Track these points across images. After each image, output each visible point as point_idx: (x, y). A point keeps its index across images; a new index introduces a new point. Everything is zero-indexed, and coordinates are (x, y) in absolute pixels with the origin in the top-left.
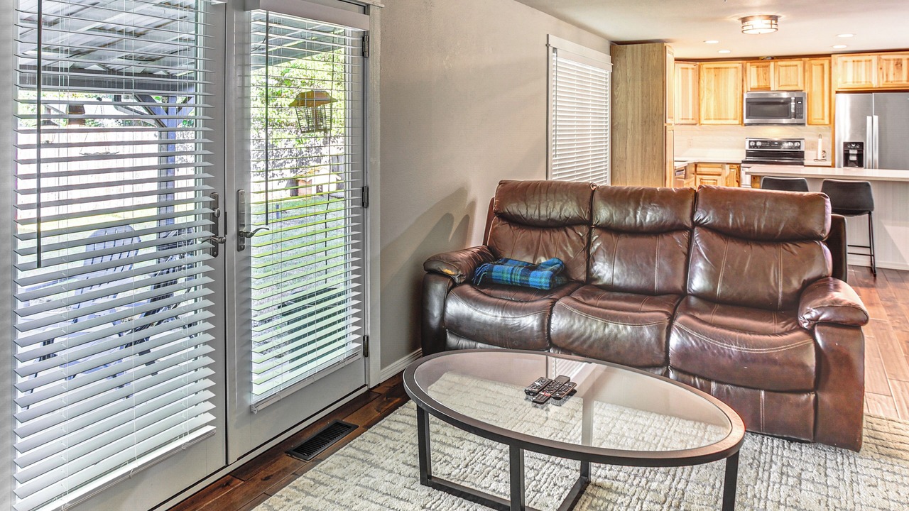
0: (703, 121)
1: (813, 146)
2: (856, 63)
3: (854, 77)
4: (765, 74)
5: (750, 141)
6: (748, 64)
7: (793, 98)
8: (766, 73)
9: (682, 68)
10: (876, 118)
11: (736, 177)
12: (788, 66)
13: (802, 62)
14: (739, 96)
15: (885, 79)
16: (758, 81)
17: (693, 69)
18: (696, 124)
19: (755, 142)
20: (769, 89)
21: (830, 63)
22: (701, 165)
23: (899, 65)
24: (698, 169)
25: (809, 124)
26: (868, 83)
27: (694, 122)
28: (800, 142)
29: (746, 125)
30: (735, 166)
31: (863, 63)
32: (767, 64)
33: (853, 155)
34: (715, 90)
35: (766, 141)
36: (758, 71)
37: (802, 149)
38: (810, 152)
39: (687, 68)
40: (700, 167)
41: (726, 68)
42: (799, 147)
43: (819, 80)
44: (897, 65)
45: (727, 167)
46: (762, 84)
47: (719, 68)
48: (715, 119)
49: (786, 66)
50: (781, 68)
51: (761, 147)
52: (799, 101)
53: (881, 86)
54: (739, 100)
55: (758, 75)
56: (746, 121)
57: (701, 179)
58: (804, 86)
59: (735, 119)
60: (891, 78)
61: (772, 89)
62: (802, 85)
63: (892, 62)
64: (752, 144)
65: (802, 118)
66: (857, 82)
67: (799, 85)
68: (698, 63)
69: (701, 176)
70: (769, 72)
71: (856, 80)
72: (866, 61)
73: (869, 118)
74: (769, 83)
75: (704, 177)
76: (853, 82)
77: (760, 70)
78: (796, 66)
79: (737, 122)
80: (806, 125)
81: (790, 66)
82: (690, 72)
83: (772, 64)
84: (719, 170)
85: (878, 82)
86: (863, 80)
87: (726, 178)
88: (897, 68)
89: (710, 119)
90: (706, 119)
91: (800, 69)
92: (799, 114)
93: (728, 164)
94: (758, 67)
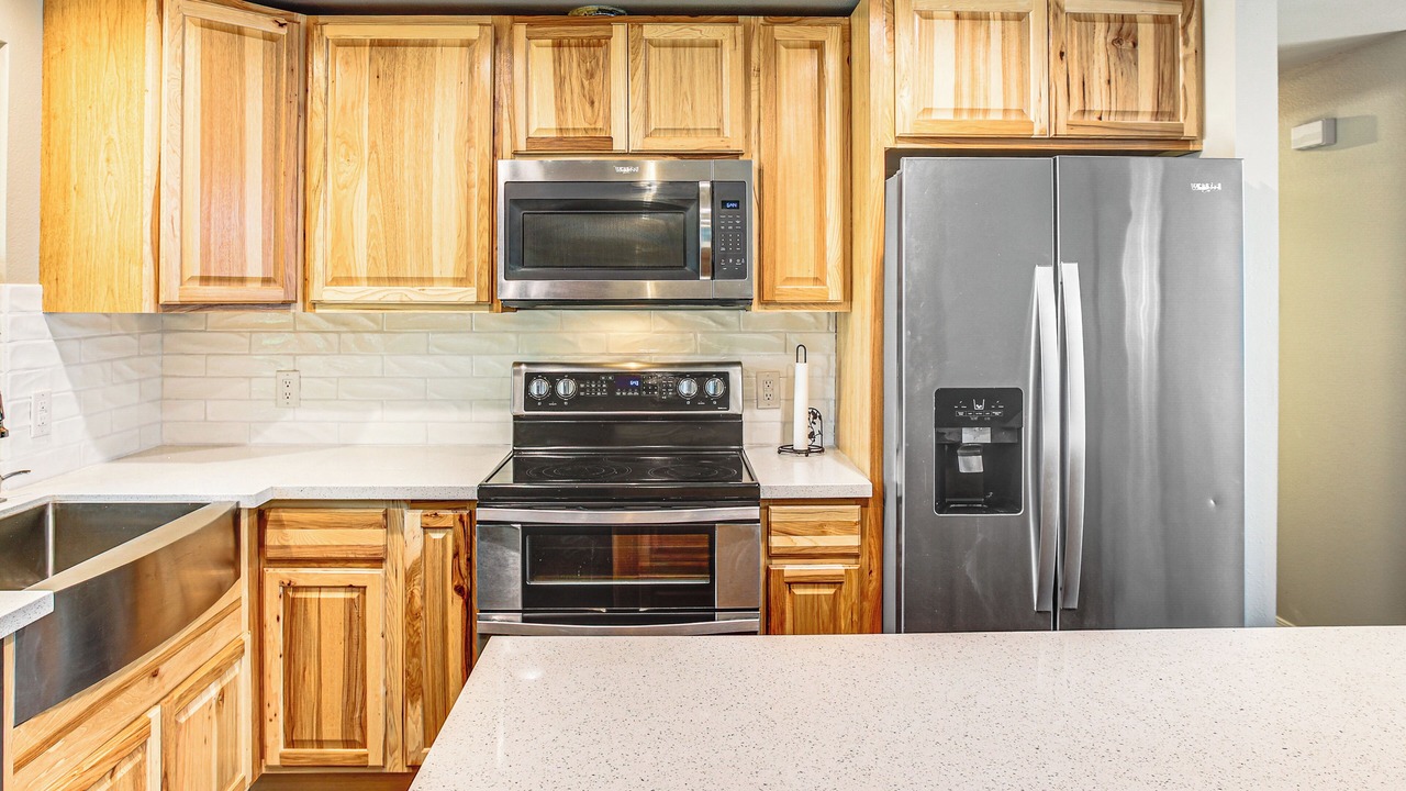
0: (319, 291)
1: (775, 390)
2: (966, 24)
3: (958, 87)
4: (591, 75)
5: (530, 378)
6: (521, 30)
7: (705, 186)
8: (595, 71)
9: (208, 25)
10: (1070, 272)
11: (457, 570)
12: (684, 45)
13: (739, 29)
14: (479, 173)
15: (1076, 105)
16: (560, 110)
17: (269, 38)
18: (286, 304)
19: (553, 379)
20: (604, 144)
21: (847, 40)
22: (285, 515)
23: (1127, 45)
24: (273, 537)
25: (764, 303)
26: (1013, 117)
27: (275, 293)
28: (725, 377)
29: (509, 306)
30: (449, 517)
31: (996, 26)
32: (599, 31)
33: (972, 449)
34: (373, 146)
35: (596, 377)
36: (558, 61)
37: (734, 409)
38: (760, 414)
39: (240, 31)
40: (280, 524)
41: (423, 44)
42: (724, 400)
43: (807, 110)
44: (1118, 41)
45: (413, 519)
46: (579, 120)
47: (393, 44)
48: (375, 280)
49: (674, 45)
50: (653, 50)
51: (576, 401)
52: (731, 199)
53: (1063, 131)
54: (480, 192)
55: (560, 82)
56: (510, 289)
57: (288, 587)
58: (747, 136)
59: (460, 281)
60: (1098, 101)
61: (619, 145)
62: (740, 133)
63: (1101, 27)
64: (539, 388)
65: (741, 273)
66: (972, 111)
67: (727, 132)
68: (302, 18)
69: (285, 573)
70: (607, 67)
71: (966, 105)
72: (1004, 18)
73: (1043, 275)
74: (608, 120)
75: (303, 575)
76: (957, 111)
77: (572, 56)
78: (717, 45)
79: (469, 294)
80: (755, 305)
81: (692, 45)
82: (254, 51)
83: (619, 32)
84: (373, 538)
85: (1052, 114)
86: (996, 103)
87: (409, 577)
88: (1120, 56)
89: (350, 280)
90: (336, 281)
91: (731, 59)
92: (729, 258)
93: (414, 504)
94: (558, 44)
